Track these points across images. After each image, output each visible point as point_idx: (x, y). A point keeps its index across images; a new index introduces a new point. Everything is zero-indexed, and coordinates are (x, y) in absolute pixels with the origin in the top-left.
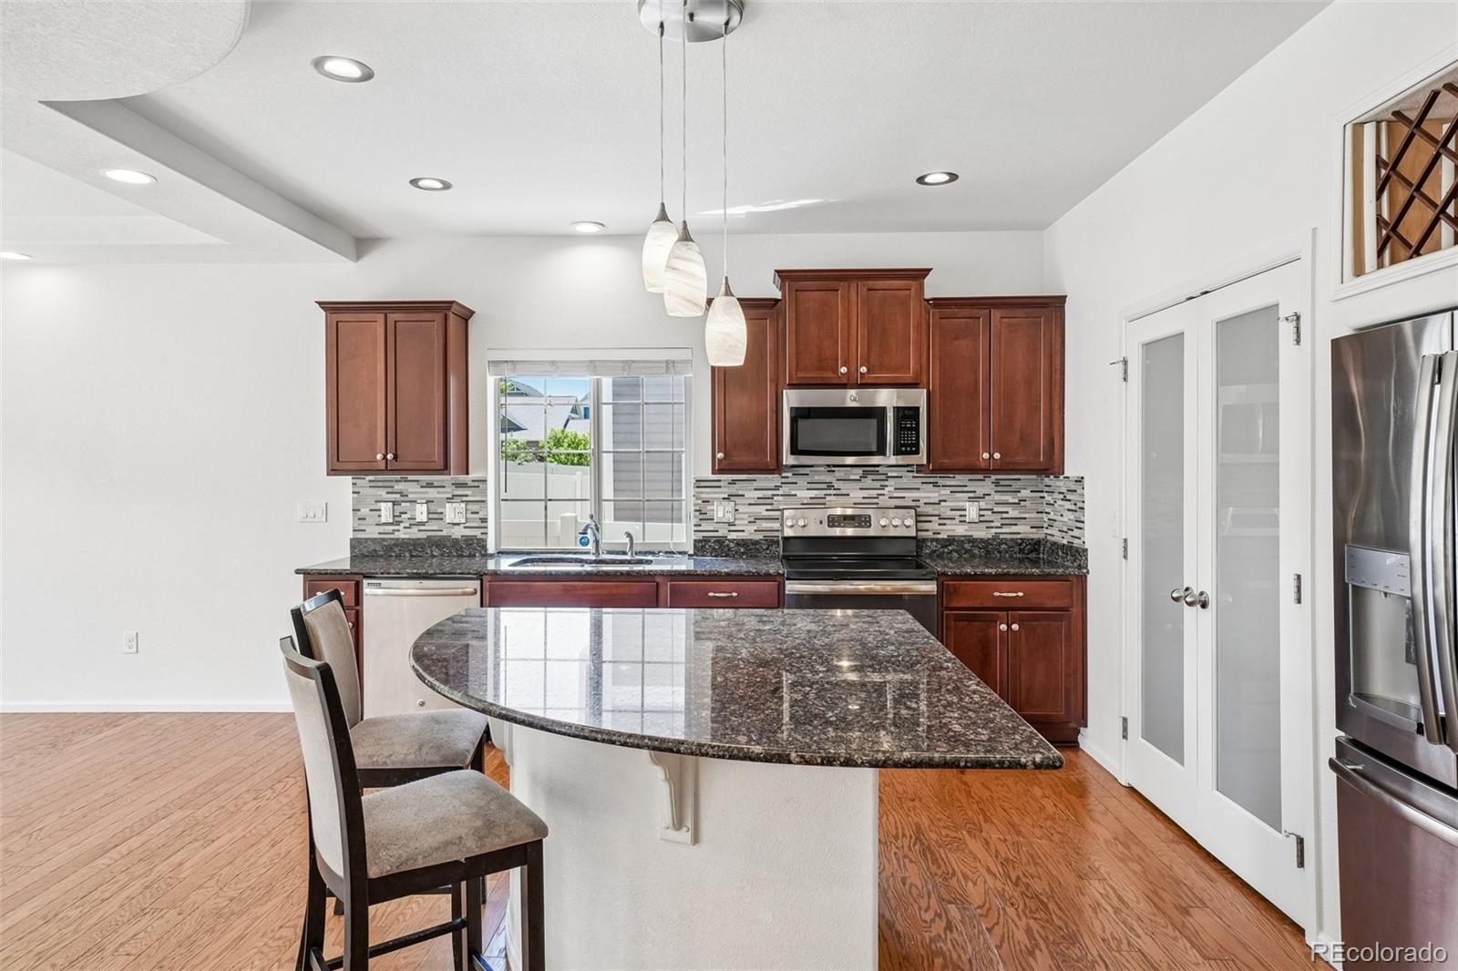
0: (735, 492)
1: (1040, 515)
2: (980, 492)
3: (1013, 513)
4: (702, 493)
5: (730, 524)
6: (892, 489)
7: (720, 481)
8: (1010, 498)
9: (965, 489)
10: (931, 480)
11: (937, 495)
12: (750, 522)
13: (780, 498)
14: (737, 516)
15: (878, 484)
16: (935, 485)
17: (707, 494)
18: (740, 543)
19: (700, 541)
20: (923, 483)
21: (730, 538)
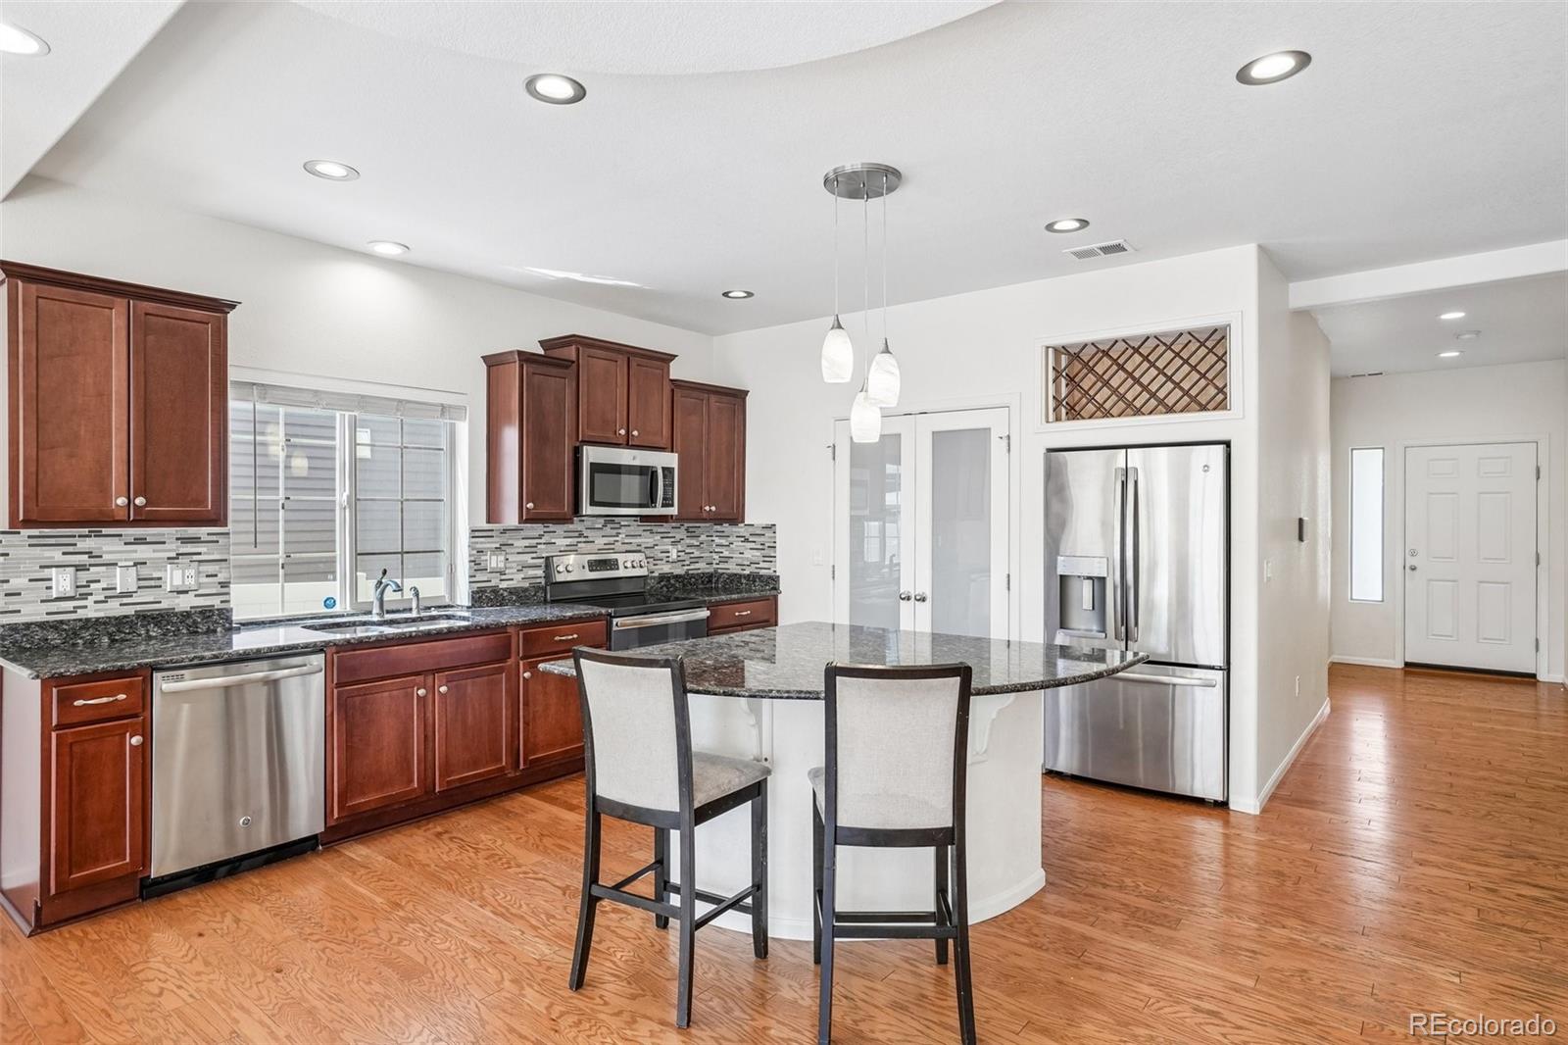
0: (505, 541)
1: (711, 555)
2: (678, 537)
3: (697, 554)
4: (477, 543)
5: (502, 573)
6: (624, 536)
7: (492, 530)
8: (695, 542)
9: (670, 535)
10: (649, 528)
11: (651, 540)
12: (518, 571)
13: (543, 546)
14: (508, 565)
15: (614, 532)
16: (651, 532)
17: (483, 544)
18: (512, 591)
19: (478, 592)
20: (643, 531)
21: (501, 587)
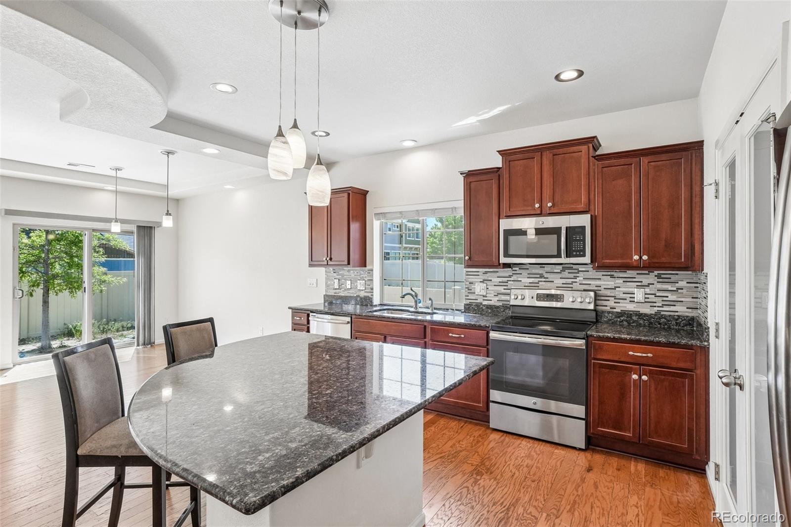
0: (486, 278)
1: (695, 300)
2: (646, 282)
3: (672, 297)
4: (469, 278)
5: (484, 296)
6: (582, 278)
7: (478, 272)
8: (669, 287)
9: (634, 280)
10: (609, 273)
11: (613, 283)
12: (494, 295)
13: (512, 282)
14: (488, 292)
15: (572, 276)
16: (612, 276)
17: (472, 279)
18: (489, 307)
19: (467, 305)
20: (603, 275)
21: (483, 304)
